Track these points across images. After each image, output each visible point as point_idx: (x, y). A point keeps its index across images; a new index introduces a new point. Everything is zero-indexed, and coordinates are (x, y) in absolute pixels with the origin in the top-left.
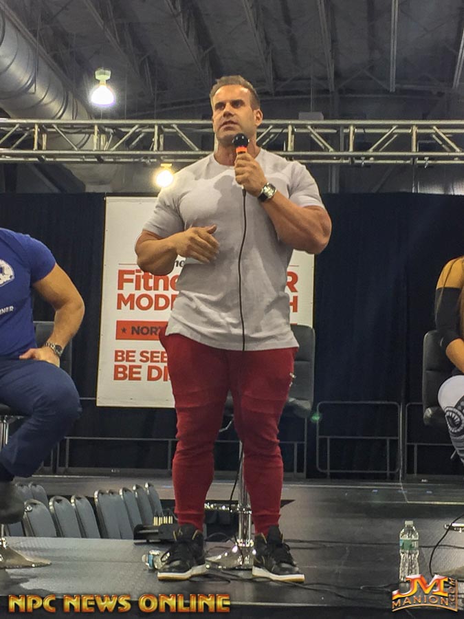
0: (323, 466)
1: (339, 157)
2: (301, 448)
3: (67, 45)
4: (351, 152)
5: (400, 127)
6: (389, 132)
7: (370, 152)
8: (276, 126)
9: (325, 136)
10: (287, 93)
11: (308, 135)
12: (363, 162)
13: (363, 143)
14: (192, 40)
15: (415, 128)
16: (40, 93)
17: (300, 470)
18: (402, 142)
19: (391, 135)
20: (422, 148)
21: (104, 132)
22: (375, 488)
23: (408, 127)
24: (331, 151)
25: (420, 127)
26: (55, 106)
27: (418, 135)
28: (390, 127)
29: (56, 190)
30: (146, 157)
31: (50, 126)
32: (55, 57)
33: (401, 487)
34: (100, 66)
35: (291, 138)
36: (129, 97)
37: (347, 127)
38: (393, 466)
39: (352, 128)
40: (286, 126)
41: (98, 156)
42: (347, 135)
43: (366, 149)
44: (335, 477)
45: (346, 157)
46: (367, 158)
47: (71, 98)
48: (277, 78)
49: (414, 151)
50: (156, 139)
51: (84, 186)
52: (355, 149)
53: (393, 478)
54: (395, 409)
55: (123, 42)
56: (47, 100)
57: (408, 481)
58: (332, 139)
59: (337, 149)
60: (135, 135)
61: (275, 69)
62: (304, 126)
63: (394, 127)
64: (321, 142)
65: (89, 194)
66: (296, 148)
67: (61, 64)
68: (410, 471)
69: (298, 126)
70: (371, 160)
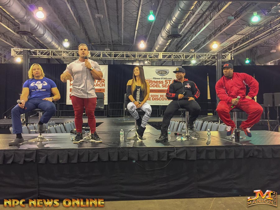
0: (110, 115)
1: (111, 58)
2: (106, 111)
3: (59, 34)
4: (113, 57)
5: (122, 53)
6: (120, 54)
7: (117, 57)
8: (99, 52)
9: (108, 54)
10: (103, 45)
11: (105, 54)
12: (115, 59)
13: (115, 56)
14: (84, 34)
15: (125, 53)
16: (54, 43)
17: (106, 115)
18: (123, 56)
19: (121, 54)
20: (126, 57)
21: (64, 52)
22: (119, 119)
23: (124, 53)
24: (109, 57)
25: (126, 53)
26: (57, 46)
27: (126, 54)
28: (120, 53)
29: (59, 63)
30: (73, 58)
31: (53, 51)
32: (56, 36)
33: (124, 119)
34: (65, 38)
35: (102, 54)
36: (72, 45)
37: (112, 53)
38: (123, 114)
39: (113, 53)
40: (101, 52)
41: (63, 57)
42: (112, 54)
43: (116, 57)
44: (112, 117)
45: (112, 58)
46: (116, 59)
47: (60, 44)
48: (101, 42)
49: (125, 57)
50: (75, 54)
51: (63, 62)
52: (114, 57)
53: (123, 116)
54: (123, 104)
55: (70, 34)
56: (55, 45)
57: (126, 117)
58: (110, 55)
59: (111, 57)
60: (71, 53)
61: (100, 40)
62: (104, 52)
63: (121, 53)
64: (108, 55)
65: (65, 64)
66: (103, 57)
67: (58, 38)
68: (126, 115)
69: (103, 52)
70: (117, 59)
